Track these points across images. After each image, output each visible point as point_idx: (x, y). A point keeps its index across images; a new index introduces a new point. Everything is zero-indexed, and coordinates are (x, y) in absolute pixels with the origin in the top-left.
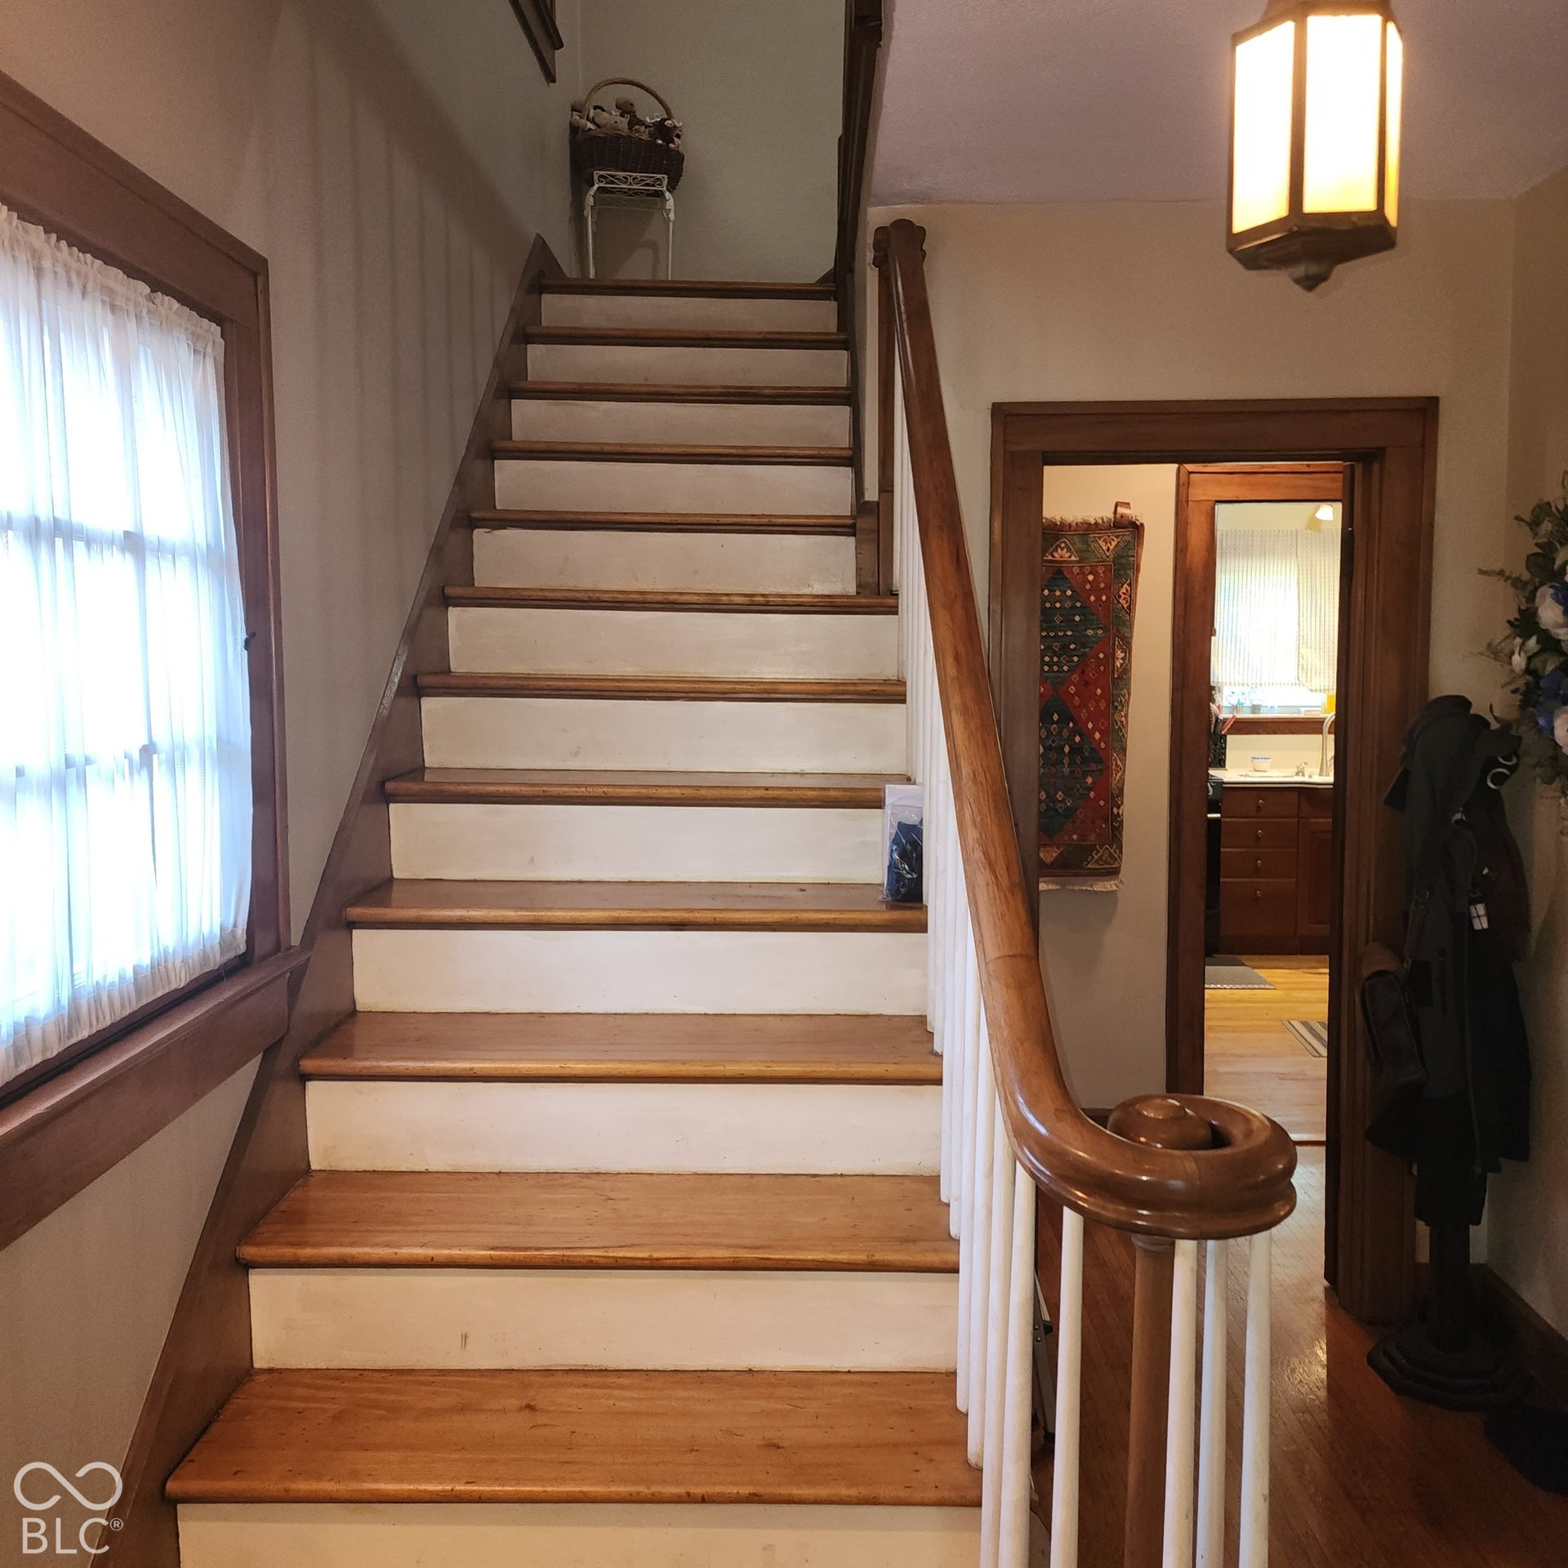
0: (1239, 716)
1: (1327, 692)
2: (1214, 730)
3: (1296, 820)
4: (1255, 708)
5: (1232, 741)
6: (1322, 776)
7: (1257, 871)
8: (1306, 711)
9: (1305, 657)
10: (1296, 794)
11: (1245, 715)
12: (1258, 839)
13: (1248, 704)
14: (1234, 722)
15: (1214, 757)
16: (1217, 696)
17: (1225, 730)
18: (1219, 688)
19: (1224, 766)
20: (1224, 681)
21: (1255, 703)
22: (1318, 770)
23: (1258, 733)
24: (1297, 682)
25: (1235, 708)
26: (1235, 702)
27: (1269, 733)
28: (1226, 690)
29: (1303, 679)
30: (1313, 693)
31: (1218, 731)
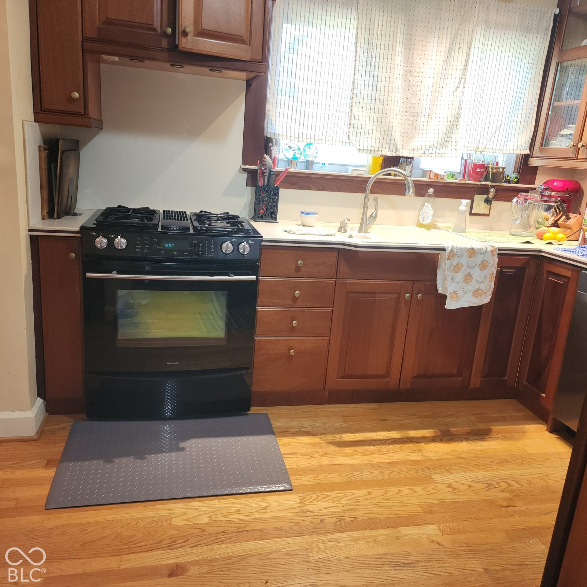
0: (292, 170)
1: (372, 152)
2: (267, 184)
3: (333, 280)
4: (309, 164)
5: (284, 194)
6: (361, 233)
7: (292, 331)
8: (352, 170)
9: (357, 116)
10: (335, 254)
11: (300, 169)
12: (295, 299)
13: (302, 159)
14: (286, 176)
15: (267, 209)
16: (274, 149)
17: (278, 183)
18: (276, 140)
19: (275, 218)
20: (281, 133)
21: (308, 159)
22: (358, 225)
23: (309, 189)
24: (348, 141)
25: (291, 162)
26: (290, 156)
27: (319, 190)
28: (283, 143)
29: (352, 138)
30: (361, 154)
31: (271, 184)
